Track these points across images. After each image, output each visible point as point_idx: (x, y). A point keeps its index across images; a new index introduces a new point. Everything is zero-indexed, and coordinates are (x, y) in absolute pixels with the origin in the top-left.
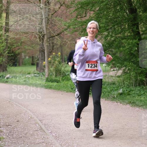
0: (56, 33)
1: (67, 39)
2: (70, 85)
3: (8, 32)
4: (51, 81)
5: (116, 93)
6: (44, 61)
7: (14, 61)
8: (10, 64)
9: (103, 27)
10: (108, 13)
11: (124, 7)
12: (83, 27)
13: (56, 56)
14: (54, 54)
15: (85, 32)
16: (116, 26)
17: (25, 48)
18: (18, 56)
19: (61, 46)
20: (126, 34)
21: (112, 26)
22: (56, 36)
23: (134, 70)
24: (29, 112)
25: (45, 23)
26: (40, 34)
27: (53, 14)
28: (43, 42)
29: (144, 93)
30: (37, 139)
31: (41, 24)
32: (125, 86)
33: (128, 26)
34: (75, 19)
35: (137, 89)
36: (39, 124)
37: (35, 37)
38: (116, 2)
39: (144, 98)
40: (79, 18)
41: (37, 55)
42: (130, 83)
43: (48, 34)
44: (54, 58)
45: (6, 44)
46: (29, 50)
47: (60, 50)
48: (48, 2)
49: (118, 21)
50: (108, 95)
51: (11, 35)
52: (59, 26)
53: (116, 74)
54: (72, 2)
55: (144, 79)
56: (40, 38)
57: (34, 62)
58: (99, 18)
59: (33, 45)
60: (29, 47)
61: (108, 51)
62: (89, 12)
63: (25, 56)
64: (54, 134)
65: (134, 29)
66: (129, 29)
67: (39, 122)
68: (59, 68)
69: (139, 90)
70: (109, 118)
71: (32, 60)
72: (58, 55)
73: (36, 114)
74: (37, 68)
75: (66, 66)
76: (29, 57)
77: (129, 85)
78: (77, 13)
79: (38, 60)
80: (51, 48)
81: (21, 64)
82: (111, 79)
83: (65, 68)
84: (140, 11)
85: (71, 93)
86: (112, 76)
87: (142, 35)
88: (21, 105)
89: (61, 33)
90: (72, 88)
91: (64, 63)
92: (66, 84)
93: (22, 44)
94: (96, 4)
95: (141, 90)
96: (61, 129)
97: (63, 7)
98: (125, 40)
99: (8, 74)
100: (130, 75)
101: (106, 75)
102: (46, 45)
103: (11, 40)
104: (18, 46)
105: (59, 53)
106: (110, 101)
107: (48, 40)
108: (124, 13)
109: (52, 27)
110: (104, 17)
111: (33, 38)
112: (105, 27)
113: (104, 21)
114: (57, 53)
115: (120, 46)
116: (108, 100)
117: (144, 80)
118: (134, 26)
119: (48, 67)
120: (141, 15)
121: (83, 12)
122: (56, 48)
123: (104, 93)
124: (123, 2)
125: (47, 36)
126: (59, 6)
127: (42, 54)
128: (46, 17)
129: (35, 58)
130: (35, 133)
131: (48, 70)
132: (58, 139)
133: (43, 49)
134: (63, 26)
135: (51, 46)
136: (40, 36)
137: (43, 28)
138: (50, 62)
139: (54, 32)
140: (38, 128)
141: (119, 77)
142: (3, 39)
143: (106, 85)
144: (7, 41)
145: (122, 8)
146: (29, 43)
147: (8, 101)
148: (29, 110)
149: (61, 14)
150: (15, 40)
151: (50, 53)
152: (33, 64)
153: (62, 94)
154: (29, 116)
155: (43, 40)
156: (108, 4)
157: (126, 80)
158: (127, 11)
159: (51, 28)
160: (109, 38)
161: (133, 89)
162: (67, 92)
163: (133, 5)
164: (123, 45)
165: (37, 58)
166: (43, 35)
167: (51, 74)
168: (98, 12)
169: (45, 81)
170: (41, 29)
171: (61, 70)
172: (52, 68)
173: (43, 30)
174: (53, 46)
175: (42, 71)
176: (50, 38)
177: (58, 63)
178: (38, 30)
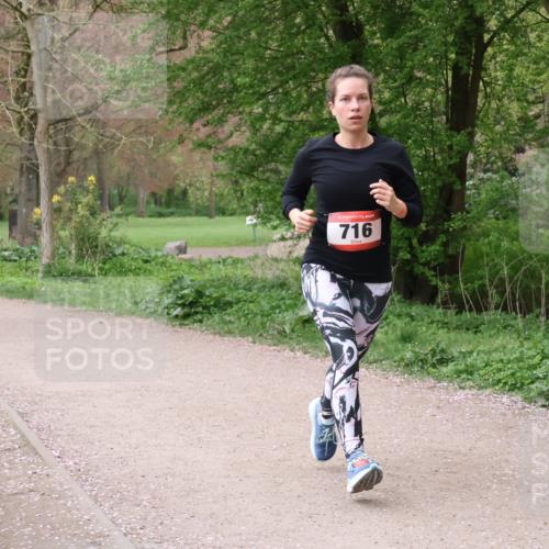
1: (118, 128)
4: (61, 275)
5: (289, 316)
6: (38, 205)
9: (247, 88)
10: (264, 39)
11: (321, 17)
12: (175, 84)
13: (78, 189)
14: (73, 182)
15: (181, 103)
16: (291, 85)
19: (97, 153)
20: (325, 113)
21: (277, 84)
26: (22, 110)
28: (32, 139)
30: (9, 479)
31: (23, 73)
36: (16, 428)
37: (4, 119)
41: (12, 183)
44: (72, 196)
47: (95, 166)
49: (297, 65)
50: (263, 325)
53: (290, 252)
56: (20, 121)
57: (2, 210)
58: (232, 55)
61: (264, 172)
62: (195, 31)
64: (71, 463)
68: (91, 231)
70: (265, 404)
72: (86, 184)
74: (11, 230)
75: (117, 224)
79: (15, 201)
80: (62, 160)
82: (274, 268)
83: (111, 230)
84: (374, 33)
86: (276, 260)
87: (381, 114)
91: (109, 213)
94: (222, 4)
96: (97, 443)
97: (104, 13)
98: (322, 133)
101: (256, 256)
102: (42, 147)
105: (92, 178)
106: (270, 345)
107: (51, 132)
108: (320, 38)
110: (250, 51)
112: (252, 86)
113: (250, 64)
114: (82, 178)
116: (261, 344)
119: (52, 227)
120: (376, 46)
121: (174, 33)
122: (78, 161)
123: (250, 316)
125: (46, 115)
126: (90, 9)
127: (28, 180)
129: (3, 196)
130: (4, 458)
131: (52, 236)
133: (33, 164)
135: (63, 154)
136: (22, 118)
137: (31, 88)
138: (57, 210)
140: (13, 441)
141: (299, 261)
143: (255, 291)
145: (310, 21)
151: (59, 176)
155: (32, 130)
156: (264, 6)
158: (331, 32)
160: (266, 125)
163: (348, 11)
165: (10, 195)
166: (32, 112)
167: (61, 250)
168: (228, 32)
169: (40, 275)
170: (24, 90)
171: (96, 238)
172: (64, 229)
173: (31, 94)
174: (70, 152)
175: (28, 240)
176: (58, 122)
177: (88, 213)
178: (13, 94)
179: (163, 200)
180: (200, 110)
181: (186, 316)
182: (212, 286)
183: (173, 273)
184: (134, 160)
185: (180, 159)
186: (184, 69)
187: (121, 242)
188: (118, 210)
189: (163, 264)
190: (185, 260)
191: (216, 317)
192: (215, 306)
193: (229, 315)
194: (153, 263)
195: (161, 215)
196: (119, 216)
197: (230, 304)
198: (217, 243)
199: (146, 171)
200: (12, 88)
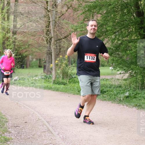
0: (63, 36)
2: (77, 87)
3: (16, 35)
4: (58, 83)
5: (122, 96)
6: (52, 63)
7: (21, 63)
8: (18, 66)
9: (110, 31)
10: (115, 17)
11: (132, 10)
13: (63, 59)
14: (61, 57)
16: (123, 30)
17: (32, 51)
18: (25, 59)
20: (133, 38)
21: (119, 29)
22: (63, 38)
23: (141, 73)
24: (37, 113)
25: (53, 26)
26: (48, 37)
27: (60, 17)
28: (50, 45)
30: (44, 140)
31: (48, 27)
32: (131, 89)
33: (135, 29)
34: (82, 22)
35: (143, 92)
36: (46, 126)
37: (43, 39)
38: (124, 5)
40: (86, 21)
41: (44, 57)
42: (136, 86)
43: (55, 37)
44: (61, 61)
45: (13, 46)
46: (37, 52)
48: (55, 5)
49: (125, 24)
50: (115, 98)
51: (19, 37)
52: (66, 29)
53: (122, 77)
54: (79, 5)
56: (47, 40)
57: (41, 65)
58: (106, 21)
59: (41, 48)
60: (37, 49)
61: (115, 54)
62: (96, 15)
63: (32, 59)
64: (61, 136)
65: (141, 32)
66: (136, 32)
67: (47, 124)
68: (66, 71)
70: (115, 120)
71: (40, 62)
72: (65, 58)
73: (43, 115)
74: (44, 70)
75: (73, 69)
76: (37, 59)
77: (135, 88)
78: (84, 15)
79: (45, 62)
80: (58, 51)
81: (28, 66)
82: (118, 82)
83: (72, 71)
85: (78, 95)
86: (118, 79)
88: (29, 106)
89: (68, 36)
91: (71, 66)
92: (72, 87)
93: (29, 47)
94: (104, 7)
96: (68, 130)
97: (70, 10)
98: (132, 43)
99: (15, 76)
100: (137, 79)
101: (113, 78)
102: (53, 47)
103: (18, 42)
104: (25, 49)
106: (117, 104)
107: (55, 43)
108: (131, 16)
109: (60, 30)
110: (111, 20)
111: (40, 41)
112: (112, 30)
113: (111, 24)
114: (64, 56)
115: (127, 49)
116: (114, 103)
118: (142, 29)
119: (56, 70)
121: (90, 15)
122: (63, 51)
123: (111, 95)
124: (130, 5)
125: (54, 39)
126: (67, 9)
127: (49, 57)
128: (53, 19)
129: (42, 61)
130: (43, 134)
131: (55, 72)
132: (65, 140)
133: (50, 52)
134: (70, 29)
135: (58, 49)
136: (48, 39)
137: (50, 31)
138: (57, 65)
139: (61, 35)
140: (45, 129)
141: (125, 80)
142: (11, 42)
143: (112, 88)
144: (14, 43)
145: (129, 12)
146: (36, 45)
147: (16, 103)
148: (37, 112)
149: (68, 17)
150: (22, 42)
151: (57, 55)
152: (40, 67)
153: (69, 96)
154: (37, 117)
155: (50, 42)
156: (115, 7)
157: (132, 83)
158: (135, 15)
159: (58, 31)
160: (116, 41)
161: (139, 92)
162: (74, 94)
163: (140, 8)
164: (130, 48)
165: (44, 60)
166: (50, 38)
167: (58, 76)
168: (105, 15)
169: (52, 83)
170: (48, 31)
171: (68, 73)
172: (59, 70)
173: (50, 33)
174: (60, 49)
175: (49, 73)
176: (57, 40)
177: (65, 66)
178: (45, 33)
187: (74, 74)
188: (73, 65)
191: (101, 96)
192: (101, 92)
193: (105, 95)
196: (74, 67)
197: (105, 92)
200: (45, 31)
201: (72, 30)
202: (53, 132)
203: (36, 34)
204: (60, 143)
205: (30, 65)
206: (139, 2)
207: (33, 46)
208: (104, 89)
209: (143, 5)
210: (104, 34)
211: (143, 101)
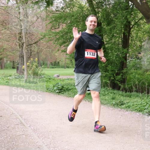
0: (34, 42)
1: (43, 47)
12: (57, 37)
14: (32, 60)
15: (58, 41)
17: (6, 54)
19: (38, 53)
22: (34, 44)
24: (11, 108)
25: (24, 33)
26: (20, 42)
28: (22, 49)
29: (108, 93)
30: (18, 131)
31: (20, 34)
34: (50, 30)
35: (102, 90)
36: (19, 119)
37: (16, 45)
38: (84, 17)
39: (108, 97)
40: (53, 29)
41: (17, 60)
43: (27, 43)
44: (32, 63)
46: (10, 55)
47: (37, 56)
52: (36, 36)
54: (47, 15)
55: (108, 81)
56: (19, 45)
57: (15, 66)
59: (14, 52)
60: (11, 53)
62: (61, 24)
63: (7, 61)
64: (32, 128)
67: (20, 117)
68: (36, 71)
69: (103, 91)
71: (13, 64)
73: (16, 110)
74: (17, 71)
75: (42, 70)
76: (10, 61)
78: (51, 25)
79: (18, 64)
80: (29, 54)
81: (3, 67)
83: (41, 71)
84: (104, 25)
85: (47, 92)
87: (106, 44)
88: (4, 102)
89: (37, 42)
90: (48, 88)
91: (41, 67)
93: (4, 51)
94: (68, 18)
95: (105, 91)
96: (39, 123)
102: (25, 51)
105: (37, 59)
107: (27, 48)
109: (30, 37)
111: (13, 46)
114: (34, 59)
117: (107, 83)
119: (27, 70)
120: (105, 28)
121: (56, 24)
122: (33, 55)
125: (26, 44)
127: (21, 60)
129: (15, 63)
130: (16, 126)
131: (27, 73)
132: (36, 131)
133: (22, 55)
134: (39, 36)
136: (20, 44)
137: (22, 37)
138: (28, 66)
139: (32, 41)
140: (18, 122)
146: (10, 50)
148: (11, 107)
151: (29, 58)
152: (13, 68)
154: (11, 112)
155: (22, 47)
156: (78, 18)
159: (29, 37)
163: (98, 20)
165: (17, 62)
166: (22, 43)
167: (29, 76)
168: (69, 24)
169: (24, 82)
170: (20, 38)
171: (38, 73)
172: (30, 71)
173: (22, 39)
174: (31, 52)
175: (21, 74)
176: (29, 45)
177: (35, 67)
178: (18, 39)
179: (54, 64)
180: (63, 43)
181: (60, 92)
182: (66, 85)
183: (56, 82)
184: (47, 55)
185: (58, 54)
186: (59, 33)
187: (44, 74)
188: (43, 66)
189: (54, 80)
190: (59, 79)
191: (67, 93)
192: (67, 90)
193: (70, 92)
194: (51, 79)
195: (53, 68)
196: (43, 68)
197: (70, 90)
198: (67, 75)
199: (49, 57)
200: (18, 37)
201: (41, 37)
202: (25, 124)
203: (10, 40)
204: (31, 134)
205: (4, 66)
206: (98, 14)
207: (7, 50)
208: (69, 87)
209: (100, 17)
210: (69, 41)
211: (102, 97)
